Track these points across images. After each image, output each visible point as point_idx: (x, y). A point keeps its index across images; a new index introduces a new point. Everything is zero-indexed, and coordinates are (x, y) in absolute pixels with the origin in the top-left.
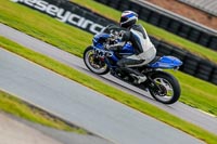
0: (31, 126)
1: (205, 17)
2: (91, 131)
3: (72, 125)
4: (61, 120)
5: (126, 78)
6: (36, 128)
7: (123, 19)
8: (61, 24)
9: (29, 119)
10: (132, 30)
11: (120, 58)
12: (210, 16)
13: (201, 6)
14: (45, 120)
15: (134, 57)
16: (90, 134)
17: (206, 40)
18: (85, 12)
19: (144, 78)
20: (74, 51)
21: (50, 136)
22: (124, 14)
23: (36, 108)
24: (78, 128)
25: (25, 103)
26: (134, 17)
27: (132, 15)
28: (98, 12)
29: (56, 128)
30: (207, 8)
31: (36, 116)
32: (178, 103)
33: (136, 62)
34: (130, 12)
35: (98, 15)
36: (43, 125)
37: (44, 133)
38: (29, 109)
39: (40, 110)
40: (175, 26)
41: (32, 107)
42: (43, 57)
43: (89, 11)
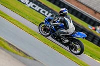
0: (8, 53)
1: (94, 12)
2: (36, 58)
3: (27, 55)
4: (23, 52)
5: (59, 40)
6: (10, 54)
7: (61, 12)
8: (27, 8)
9: (8, 49)
10: (65, 18)
11: (57, 30)
12: (96, 12)
13: (92, 7)
14: (15, 51)
16: (35, 59)
17: (93, 23)
18: (39, 3)
19: (68, 41)
20: (32, 21)
21: (17, 58)
23: (12, 45)
24: (30, 56)
25: (7, 42)
26: (67, 12)
27: (66, 11)
28: (45, 4)
29: (20, 55)
30: (95, 9)
31: (12, 48)
34: (65, 9)
35: (45, 6)
36: (14, 53)
37: (14, 57)
38: (8, 45)
39: (13, 46)
40: (80, 15)
41: (10, 44)
42: (17, 21)
43: (41, 3)
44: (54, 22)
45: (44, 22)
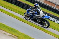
5: (35, 21)
7: (35, 5)
15: (38, 15)
19: (40, 21)
22: (35, 4)
32: (49, 28)
33: (38, 17)
44: (32, 12)
45: (26, 12)
